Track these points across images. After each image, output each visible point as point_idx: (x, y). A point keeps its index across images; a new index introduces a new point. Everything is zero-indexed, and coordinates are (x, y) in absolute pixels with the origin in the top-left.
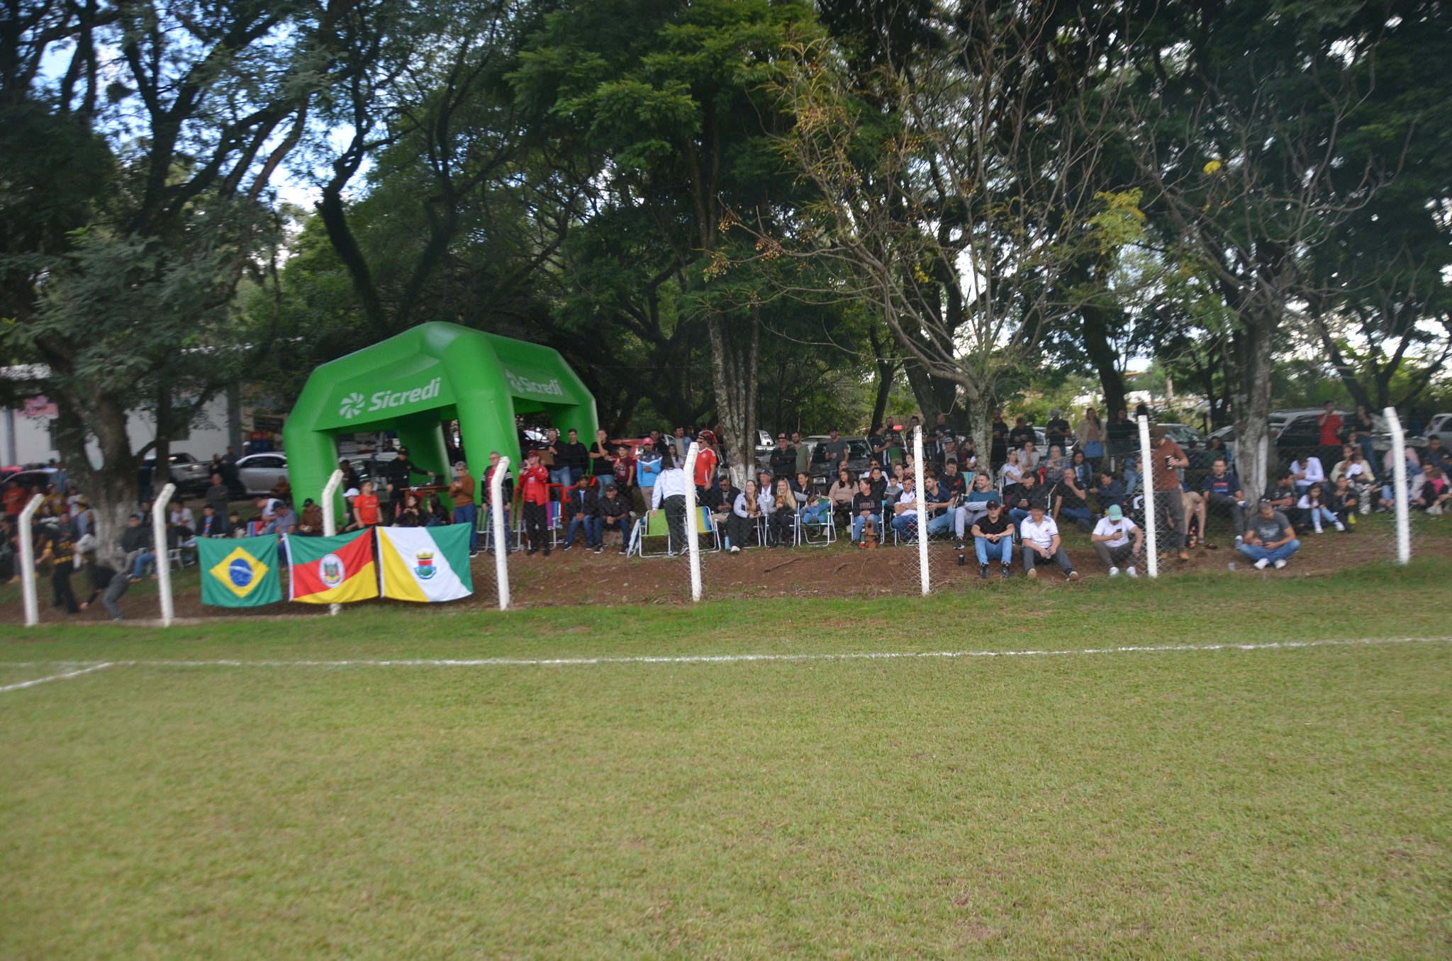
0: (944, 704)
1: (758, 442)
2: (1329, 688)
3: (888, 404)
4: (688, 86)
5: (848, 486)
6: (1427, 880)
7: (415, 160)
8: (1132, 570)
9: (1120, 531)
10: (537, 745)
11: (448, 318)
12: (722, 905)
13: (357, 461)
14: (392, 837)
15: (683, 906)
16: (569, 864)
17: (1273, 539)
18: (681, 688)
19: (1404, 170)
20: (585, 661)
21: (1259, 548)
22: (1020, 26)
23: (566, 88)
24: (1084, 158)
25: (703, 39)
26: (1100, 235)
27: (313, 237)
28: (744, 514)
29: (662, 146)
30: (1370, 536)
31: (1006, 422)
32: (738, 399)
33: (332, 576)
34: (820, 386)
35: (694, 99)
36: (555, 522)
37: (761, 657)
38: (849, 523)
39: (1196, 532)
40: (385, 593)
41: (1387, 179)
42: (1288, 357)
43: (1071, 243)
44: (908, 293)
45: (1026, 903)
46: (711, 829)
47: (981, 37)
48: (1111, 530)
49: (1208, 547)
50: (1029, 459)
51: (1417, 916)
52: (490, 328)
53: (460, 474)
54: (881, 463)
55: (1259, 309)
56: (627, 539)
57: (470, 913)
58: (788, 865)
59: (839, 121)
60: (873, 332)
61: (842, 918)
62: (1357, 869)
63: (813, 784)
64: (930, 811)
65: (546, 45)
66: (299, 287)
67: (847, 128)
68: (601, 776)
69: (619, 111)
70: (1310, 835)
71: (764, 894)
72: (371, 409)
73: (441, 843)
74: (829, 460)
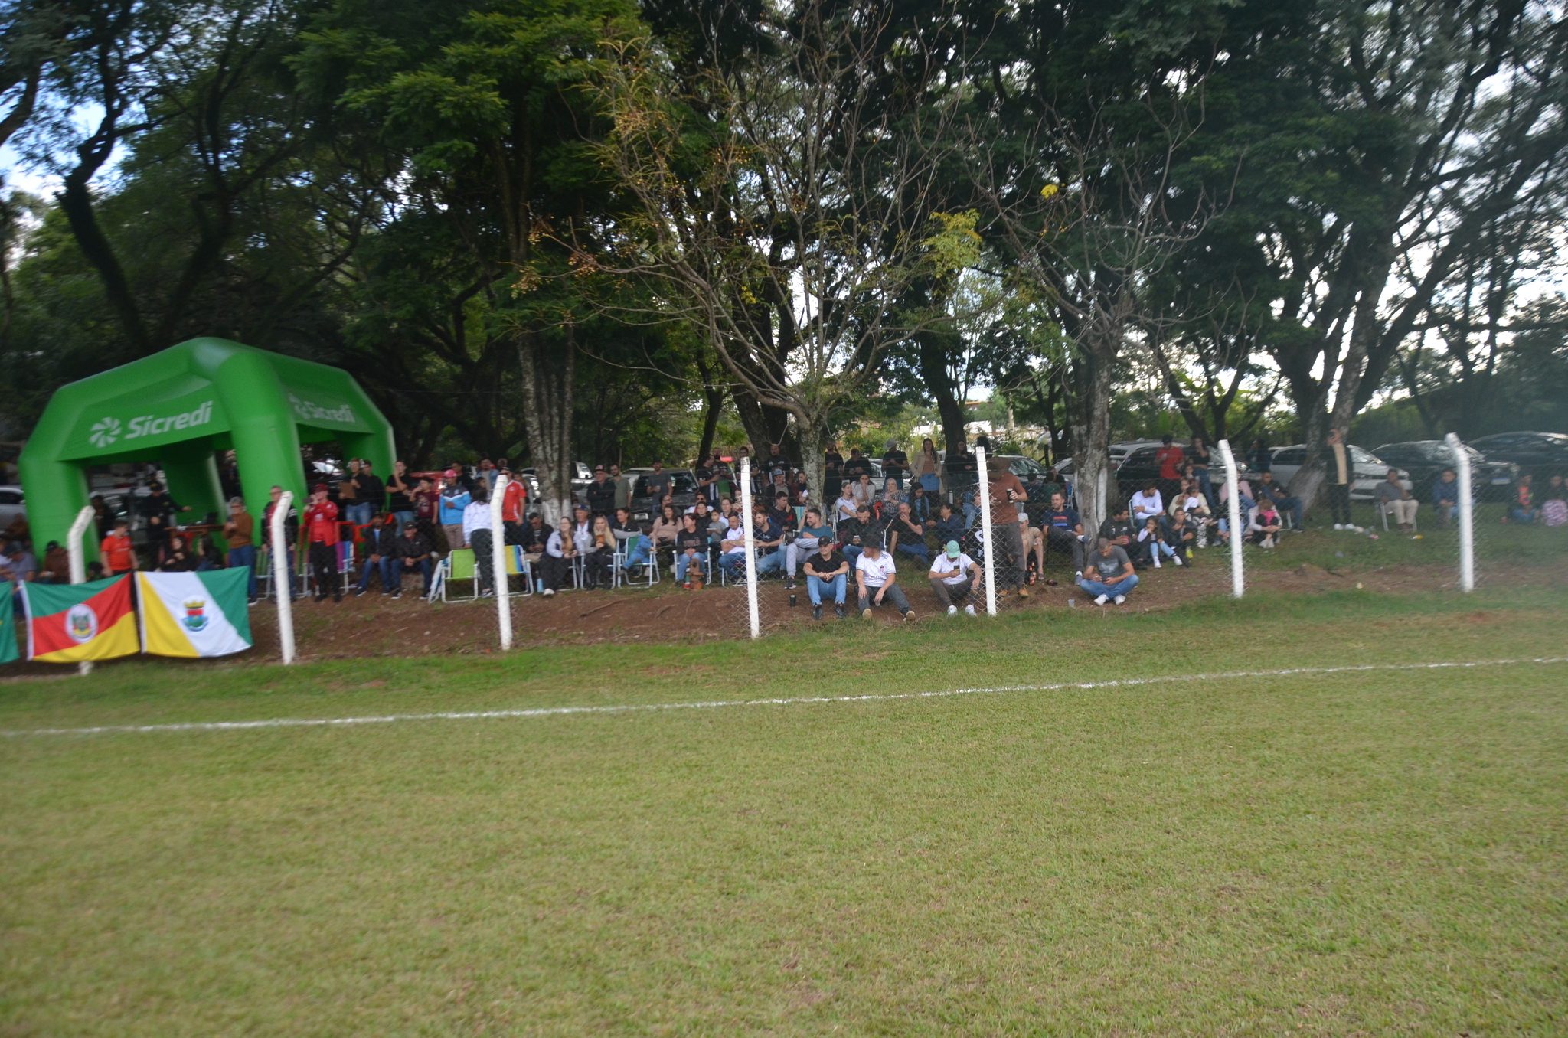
0: (773, 755)
1: (576, 476)
2: (1166, 726)
3: (716, 434)
4: (495, 81)
5: (671, 523)
6: (1254, 914)
7: (180, 150)
8: (970, 609)
9: (957, 567)
10: (324, 816)
11: (222, 333)
12: (531, 983)
13: (113, 496)
14: (151, 929)
15: (488, 987)
16: (360, 948)
17: (1112, 575)
18: (488, 747)
19: (1234, 203)
20: (381, 719)
21: (1100, 584)
22: (855, 35)
23: (356, 76)
24: (919, 177)
25: (512, 31)
26: (935, 257)
27: (54, 234)
28: (558, 554)
29: (466, 148)
30: (1206, 570)
31: (841, 453)
32: (551, 428)
33: (82, 629)
34: (644, 415)
35: (501, 96)
36: (347, 565)
37: (577, 709)
38: (672, 562)
39: (1036, 568)
40: (147, 648)
41: (1219, 210)
42: (1129, 388)
43: (907, 265)
44: (736, 316)
45: (859, 963)
46: (519, 900)
47: (814, 44)
48: (949, 568)
49: (1048, 583)
50: (865, 492)
51: (1244, 950)
52: (272, 346)
53: (236, 511)
54: (708, 496)
55: (1098, 338)
56: (429, 582)
57: (243, 1011)
58: (605, 936)
59: (660, 126)
60: (700, 355)
61: (663, 989)
62: (1190, 908)
63: (633, 846)
64: (758, 870)
65: (333, 26)
66: (38, 292)
67: (670, 135)
68: (397, 847)
69: (417, 105)
70: (1145, 876)
71: (578, 969)
72: (129, 436)
73: (211, 931)
74: (652, 494)
